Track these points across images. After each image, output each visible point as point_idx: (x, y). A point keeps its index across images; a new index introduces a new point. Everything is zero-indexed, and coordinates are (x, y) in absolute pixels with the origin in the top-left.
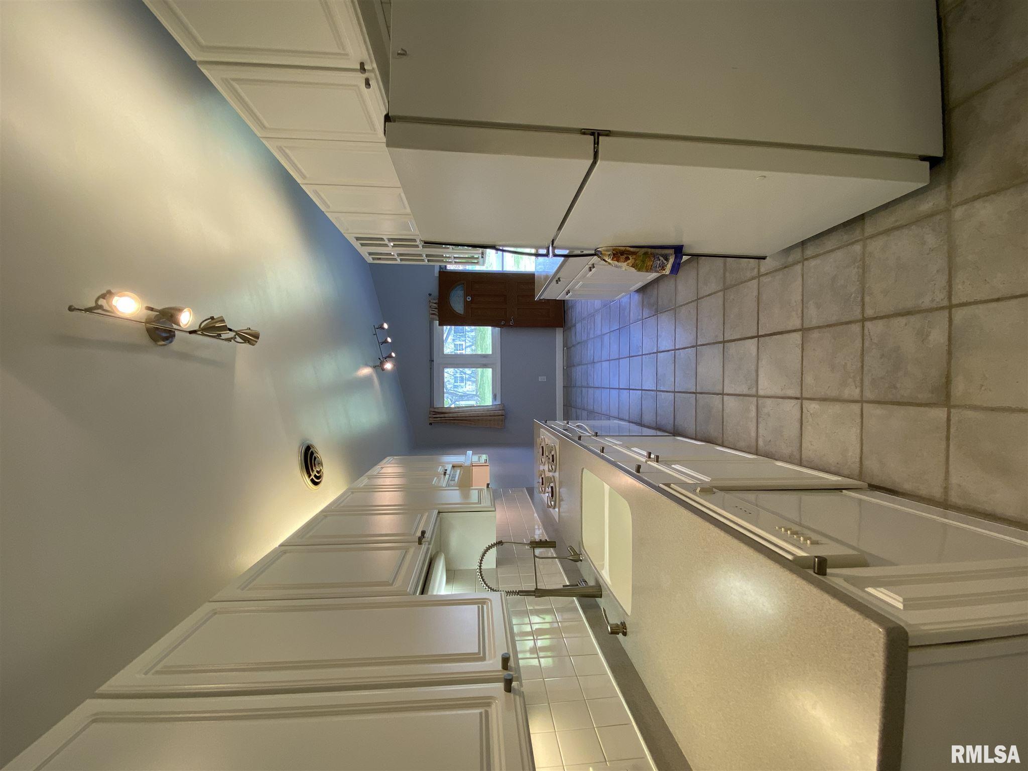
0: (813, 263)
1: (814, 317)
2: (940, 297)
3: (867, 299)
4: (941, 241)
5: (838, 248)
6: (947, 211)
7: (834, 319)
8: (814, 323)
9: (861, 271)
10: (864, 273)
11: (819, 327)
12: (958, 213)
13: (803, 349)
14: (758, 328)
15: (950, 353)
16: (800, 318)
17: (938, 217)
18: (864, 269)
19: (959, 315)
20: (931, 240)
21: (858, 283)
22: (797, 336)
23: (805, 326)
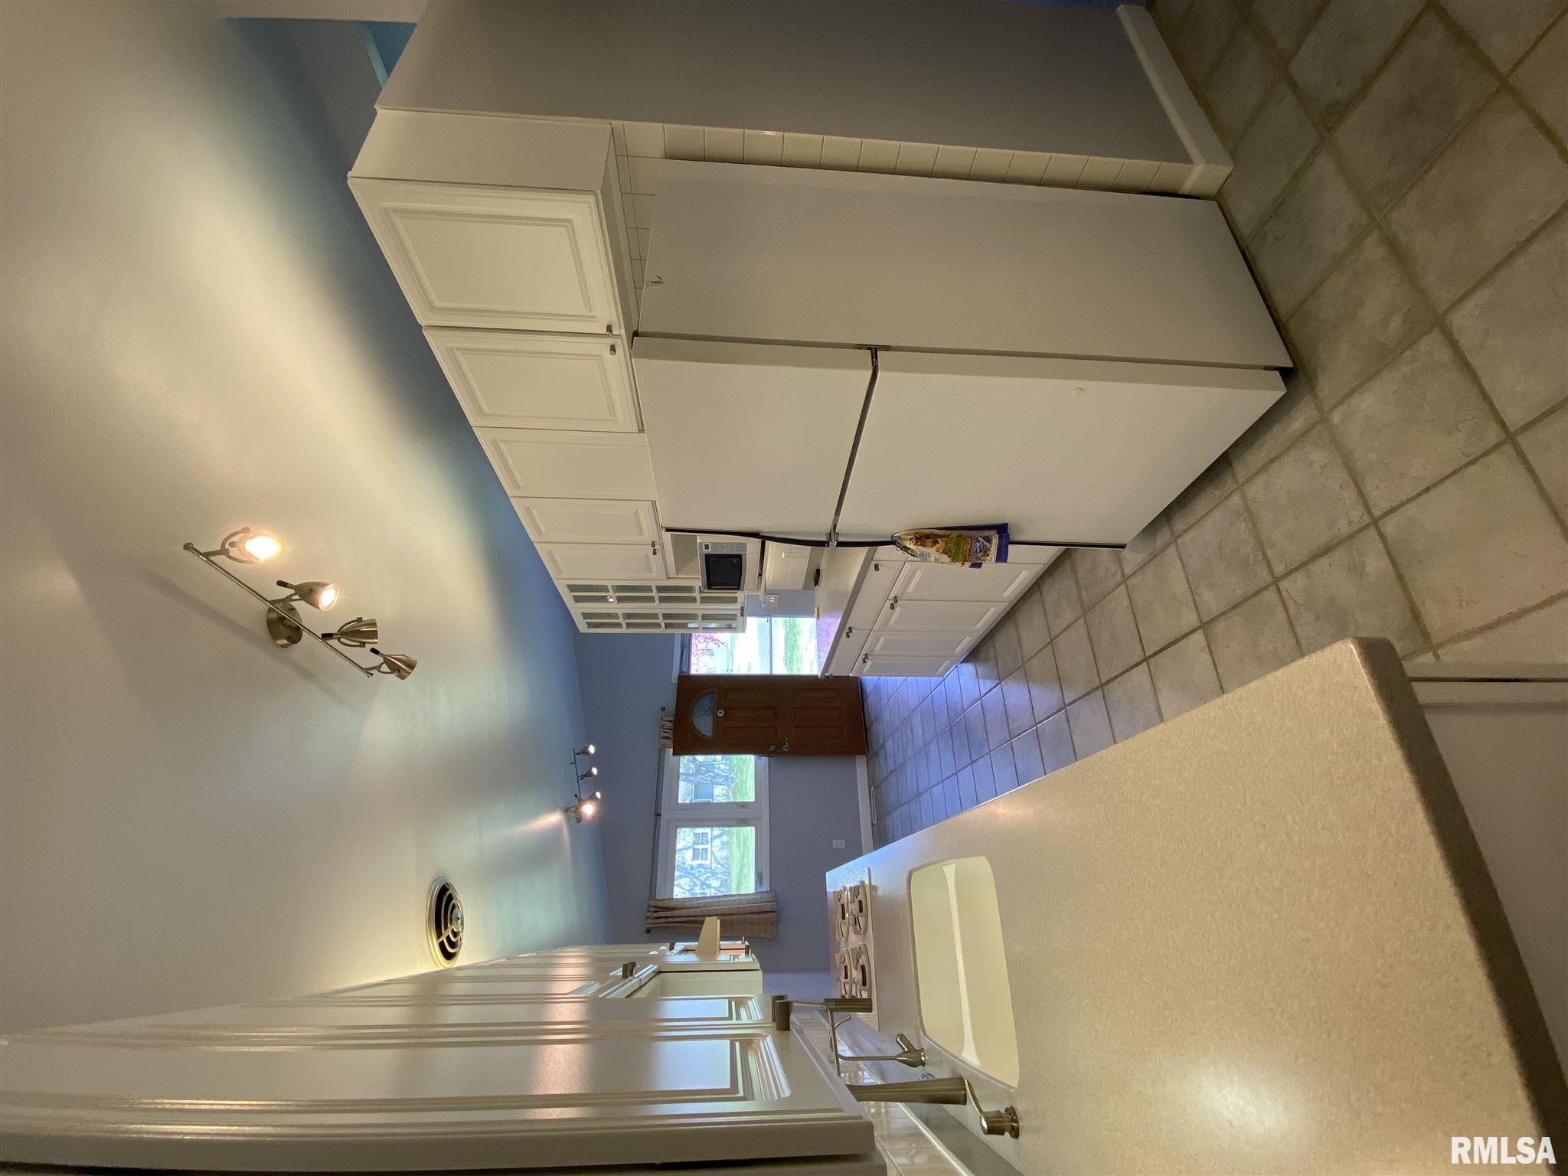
0: (1188, 538)
1: (1211, 602)
2: (1357, 514)
3: (1270, 553)
4: (1330, 454)
5: (1213, 509)
6: (1324, 419)
7: (1239, 594)
8: (1215, 610)
9: (1250, 524)
10: (1254, 525)
11: (1224, 613)
12: (1336, 417)
13: (1211, 652)
14: (1143, 648)
15: (1400, 577)
16: (1195, 612)
17: (1315, 431)
18: (1253, 521)
19: (1390, 526)
20: (1318, 457)
21: (1252, 538)
22: (1199, 637)
23: (1205, 620)
